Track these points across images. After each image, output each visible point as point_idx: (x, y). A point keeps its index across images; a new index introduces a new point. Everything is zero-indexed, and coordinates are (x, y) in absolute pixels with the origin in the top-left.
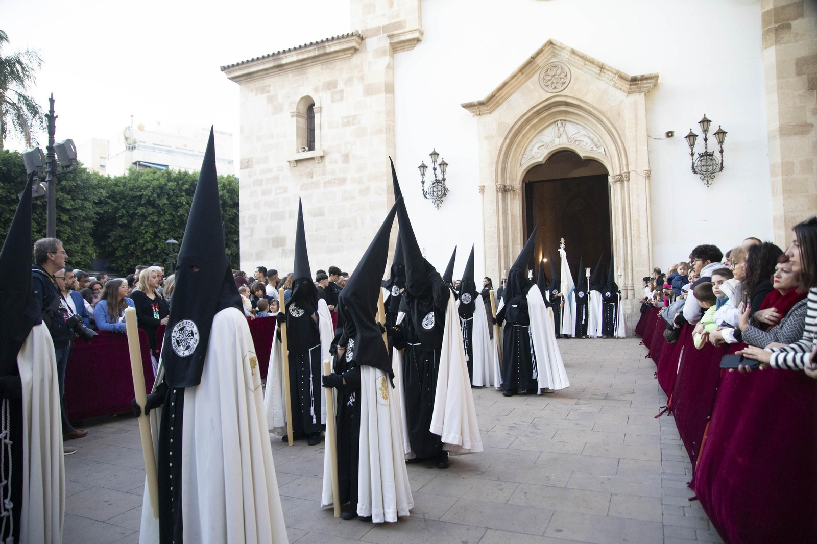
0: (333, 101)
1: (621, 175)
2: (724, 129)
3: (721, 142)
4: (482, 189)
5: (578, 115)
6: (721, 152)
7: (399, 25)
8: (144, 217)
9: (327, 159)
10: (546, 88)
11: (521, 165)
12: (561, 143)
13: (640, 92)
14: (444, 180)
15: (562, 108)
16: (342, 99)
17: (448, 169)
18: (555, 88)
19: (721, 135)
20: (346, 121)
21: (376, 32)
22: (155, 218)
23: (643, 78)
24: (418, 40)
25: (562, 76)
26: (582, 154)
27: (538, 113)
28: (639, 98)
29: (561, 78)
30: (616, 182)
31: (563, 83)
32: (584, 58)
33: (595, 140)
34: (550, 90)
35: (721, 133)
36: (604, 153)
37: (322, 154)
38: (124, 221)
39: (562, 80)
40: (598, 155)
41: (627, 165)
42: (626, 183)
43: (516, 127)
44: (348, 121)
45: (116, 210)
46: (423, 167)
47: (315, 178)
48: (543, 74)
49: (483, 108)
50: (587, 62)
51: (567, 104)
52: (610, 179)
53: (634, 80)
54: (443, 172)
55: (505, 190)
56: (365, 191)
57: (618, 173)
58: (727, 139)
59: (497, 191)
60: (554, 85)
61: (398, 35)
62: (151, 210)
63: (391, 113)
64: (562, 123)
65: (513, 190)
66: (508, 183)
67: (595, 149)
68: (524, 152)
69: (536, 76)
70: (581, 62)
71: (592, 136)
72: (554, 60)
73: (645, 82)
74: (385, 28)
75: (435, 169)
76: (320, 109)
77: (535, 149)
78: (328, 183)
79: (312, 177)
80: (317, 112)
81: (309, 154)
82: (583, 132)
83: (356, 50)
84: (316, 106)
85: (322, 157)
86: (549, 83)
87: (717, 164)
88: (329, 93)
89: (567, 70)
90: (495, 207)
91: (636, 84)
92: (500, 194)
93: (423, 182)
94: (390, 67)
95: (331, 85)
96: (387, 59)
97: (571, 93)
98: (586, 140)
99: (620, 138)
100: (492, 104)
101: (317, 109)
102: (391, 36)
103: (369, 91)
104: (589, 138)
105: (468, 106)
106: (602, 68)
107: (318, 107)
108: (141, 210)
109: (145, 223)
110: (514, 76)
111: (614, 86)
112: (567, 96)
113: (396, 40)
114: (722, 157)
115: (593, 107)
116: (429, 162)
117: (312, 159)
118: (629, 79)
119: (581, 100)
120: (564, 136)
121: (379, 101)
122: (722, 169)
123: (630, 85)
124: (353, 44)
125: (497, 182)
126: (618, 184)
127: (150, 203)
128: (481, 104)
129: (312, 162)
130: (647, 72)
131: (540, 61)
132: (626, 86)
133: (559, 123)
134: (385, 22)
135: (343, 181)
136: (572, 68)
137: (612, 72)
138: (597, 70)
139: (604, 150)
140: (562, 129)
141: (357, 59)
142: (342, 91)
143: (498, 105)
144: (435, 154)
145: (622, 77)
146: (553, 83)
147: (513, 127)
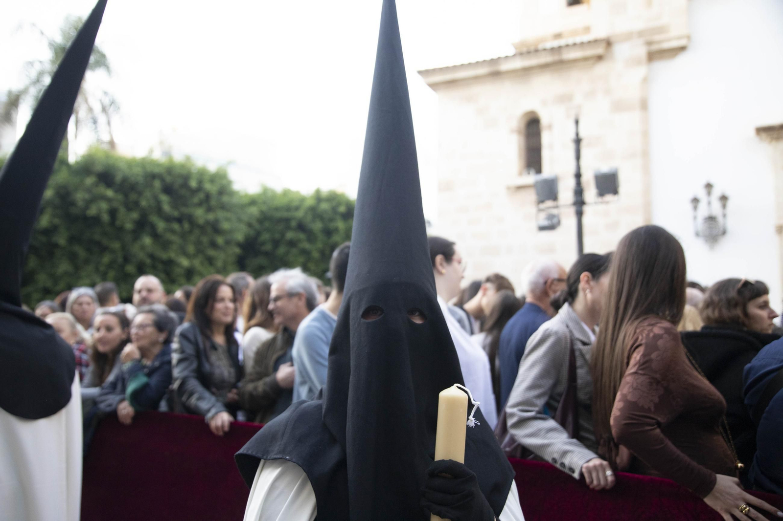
0: (568, 117)
4: (780, 229)
7: (661, 30)
8: (292, 244)
14: (724, 216)
17: (730, 204)
21: (628, 37)
22: (306, 245)
24: (683, 49)
38: (268, 247)
45: (258, 234)
46: (696, 201)
54: (724, 208)
61: (659, 42)
62: (302, 236)
63: (646, 134)
74: (640, 34)
75: (709, 203)
80: (546, 130)
81: (536, 178)
83: (600, 58)
84: (544, 121)
88: (562, 106)
93: (695, 218)
94: (645, 80)
95: (564, 99)
96: (642, 71)
101: (546, 126)
102: (649, 43)
103: (619, 107)
105: (764, 130)
107: (548, 124)
108: (290, 235)
109: (294, 251)
113: (655, 47)
116: (701, 194)
121: (631, 120)
124: (600, 50)
127: (301, 227)
134: (639, 25)
141: (600, 69)
144: (709, 186)
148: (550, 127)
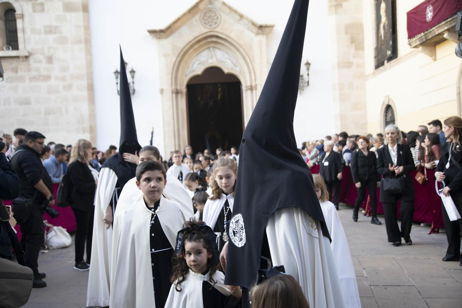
0: (34, 11)
1: (251, 86)
2: (310, 62)
3: (308, 69)
4: (162, 91)
5: (223, 45)
6: (308, 75)
9: (31, 60)
10: (205, 25)
11: (186, 75)
12: (212, 62)
13: (263, 34)
14: (133, 83)
15: (214, 39)
16: (43, 10)
17: (136, 75)
18: (211, 25)
19: (308, 65)
20: (48, 29)
23: (266, 26)
25: (215, 18)
26: (226, 71)
27: (199, 41)
28: (262, 38)
29: (214, 19)
30: (247, 90)
31: (216, 23)
32: (230, 8)
33: (234, 62)
34: (207, 26)
35: (308, 64)
36: (239, 71)
37: (27, 54)
39: (215, 21)
40: (236, 71)
41: (255, 80)
42: (254, 91)
43: (185, 50)
44: (50, 30)
46: (117, 72)
47: (20, 73)
48: (202, 15)
49: (162, 34)
50: (232, 12)
51: (217, 37)
52: (244, 88)
53: (261, 27)
54: (133, 77)
55: (177, 92)
56: (69, 87)
57: (249, 84)
58: (311, 67)
59: (172, 93)
60: (210, 24)
63: (87, 28)
64: (213, 50)
65: (182, 93)
66: (179, 87)
67: (234, 68)
68: (188, 66)
69: (198, 17)
70: (228, 11)
71: (232, 59)
72: (210, 6)
73: (267, 28)
76: (21, 15)
77: (196, 65)
78: (33, 79)
79: (17, 72)
80: (19, 18)
81: (14, 53)
82: (226, 56)
84: (18, 12)
85: (27, 57)
86: (207, 22)
87: (305, 82)
88: (30, 4)
89: (218, 15)
90: (171, 104)
91: (261, 29)
92: (174, 95)
97: (221, 30)
98: (229, 62)
99: (251, 62)
100: (168, 32)
101: (19, 16)
103: (68, 8)
104: (230, 60)
105: (152, 32)
106: (241, 16)
107: (20, 14)
110: (184, 15)
111: (248, 29)
112: (218, 32)
114: (308, 78)
115: (234, 41)
117: (17, 57)
118: (258, 26)
119: (227, 36)
120: (214, 58)
121: (77, 17)
122: (308, 84)
123: (258, 30)
125: (172, 86)
126: (249, 92)
128: (162, 31)
129: (16, 60)
130: (268, 23)
131: (202, 6)
132: (255, 30)
133: (211, 49)
135: (48, 78)
136: (222, 14)
137: (248, 20)
138: (238, 17)
139: (240, 69)
140: (213, 53)
142: (42, 4)
143: (172, 33)
145: (253, 24)
146: (209, 22)
147: (183, 49)
148: (22, 16)
